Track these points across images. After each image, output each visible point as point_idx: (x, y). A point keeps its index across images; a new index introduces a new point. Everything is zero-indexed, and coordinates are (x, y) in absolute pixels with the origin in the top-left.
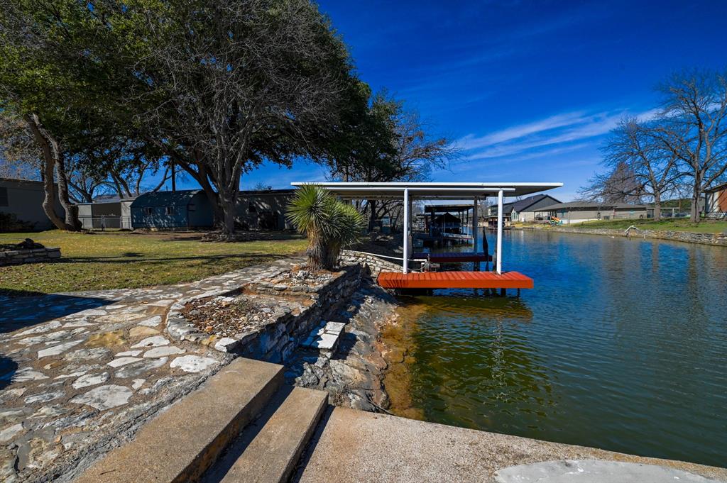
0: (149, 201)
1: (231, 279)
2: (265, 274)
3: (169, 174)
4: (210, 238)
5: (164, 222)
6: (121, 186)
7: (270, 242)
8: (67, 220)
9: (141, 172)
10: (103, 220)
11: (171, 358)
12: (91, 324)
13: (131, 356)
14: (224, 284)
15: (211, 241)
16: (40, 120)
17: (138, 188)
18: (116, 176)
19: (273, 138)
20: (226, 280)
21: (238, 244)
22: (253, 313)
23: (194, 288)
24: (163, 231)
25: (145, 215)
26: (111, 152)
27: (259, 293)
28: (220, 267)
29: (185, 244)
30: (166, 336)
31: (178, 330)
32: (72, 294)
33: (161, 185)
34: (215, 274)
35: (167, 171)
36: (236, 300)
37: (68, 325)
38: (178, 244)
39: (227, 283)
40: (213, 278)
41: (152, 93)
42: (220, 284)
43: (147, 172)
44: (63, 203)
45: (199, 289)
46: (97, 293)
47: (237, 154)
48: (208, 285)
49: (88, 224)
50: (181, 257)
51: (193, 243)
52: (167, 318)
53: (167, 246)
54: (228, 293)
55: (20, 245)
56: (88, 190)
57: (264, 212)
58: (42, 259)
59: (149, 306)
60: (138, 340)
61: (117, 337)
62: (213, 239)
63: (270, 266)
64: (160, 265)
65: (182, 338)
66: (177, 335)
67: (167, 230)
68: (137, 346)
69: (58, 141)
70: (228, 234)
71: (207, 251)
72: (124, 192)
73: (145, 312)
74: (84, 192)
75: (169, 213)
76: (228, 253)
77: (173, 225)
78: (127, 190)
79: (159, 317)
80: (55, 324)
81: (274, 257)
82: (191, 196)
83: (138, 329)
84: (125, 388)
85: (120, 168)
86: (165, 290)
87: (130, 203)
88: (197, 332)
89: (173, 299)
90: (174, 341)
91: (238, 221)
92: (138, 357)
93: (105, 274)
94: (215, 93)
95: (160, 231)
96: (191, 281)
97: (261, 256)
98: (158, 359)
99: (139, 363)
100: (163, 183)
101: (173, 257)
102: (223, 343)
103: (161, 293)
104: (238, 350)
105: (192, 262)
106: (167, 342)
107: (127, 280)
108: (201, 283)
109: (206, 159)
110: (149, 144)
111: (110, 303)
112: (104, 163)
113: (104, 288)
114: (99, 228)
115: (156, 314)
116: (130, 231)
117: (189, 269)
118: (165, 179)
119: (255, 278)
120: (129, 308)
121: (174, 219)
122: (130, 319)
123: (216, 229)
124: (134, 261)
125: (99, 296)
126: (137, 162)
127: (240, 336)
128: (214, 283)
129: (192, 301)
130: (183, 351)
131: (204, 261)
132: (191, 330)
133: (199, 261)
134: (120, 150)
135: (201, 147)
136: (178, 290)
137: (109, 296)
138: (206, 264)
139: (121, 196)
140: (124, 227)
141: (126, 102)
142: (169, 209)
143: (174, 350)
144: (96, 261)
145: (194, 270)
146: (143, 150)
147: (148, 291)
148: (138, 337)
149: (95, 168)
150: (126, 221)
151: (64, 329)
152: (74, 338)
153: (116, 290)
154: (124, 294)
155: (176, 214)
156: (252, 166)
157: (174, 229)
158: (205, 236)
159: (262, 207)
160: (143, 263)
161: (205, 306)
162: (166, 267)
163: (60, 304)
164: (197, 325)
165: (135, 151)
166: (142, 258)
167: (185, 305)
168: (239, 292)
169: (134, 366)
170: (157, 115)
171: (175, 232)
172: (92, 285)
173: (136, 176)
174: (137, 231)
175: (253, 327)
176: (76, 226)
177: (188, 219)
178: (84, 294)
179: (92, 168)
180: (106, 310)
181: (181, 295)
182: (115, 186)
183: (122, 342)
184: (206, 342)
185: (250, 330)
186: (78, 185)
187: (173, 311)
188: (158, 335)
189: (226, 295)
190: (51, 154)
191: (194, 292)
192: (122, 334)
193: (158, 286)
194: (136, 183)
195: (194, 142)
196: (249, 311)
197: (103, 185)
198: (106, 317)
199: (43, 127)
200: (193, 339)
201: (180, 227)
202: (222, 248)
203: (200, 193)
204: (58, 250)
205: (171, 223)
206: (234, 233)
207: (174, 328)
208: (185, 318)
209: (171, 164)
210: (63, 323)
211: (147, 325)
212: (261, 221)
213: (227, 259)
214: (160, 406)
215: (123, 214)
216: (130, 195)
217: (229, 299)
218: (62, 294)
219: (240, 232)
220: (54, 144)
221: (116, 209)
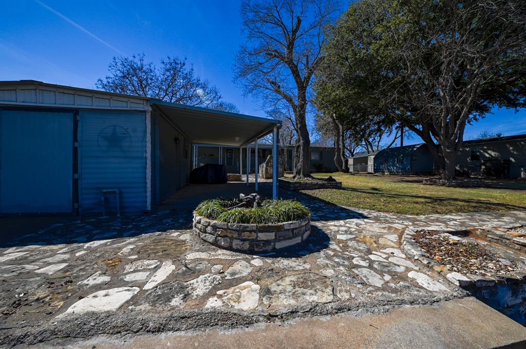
0: (385, 154)
1: (455, 220)
2: (496, 223)
3: (399, 134)
4: (431, 182)
5: (394, 169)
6: (369, 146)
7: (499, 191)
8: (343, 167)
9: (380, 136)
10: (359, 166)
11: (408, 269)
12: (358, 228)
13: (381, 256)
14: (448, 223)
15: (431, 185)
16: (336, 116)
17: (378, 147)
18: (367, 140)
19: (509, 83)
20: (450, 220)
21: (458, 190)
22: (486, 259)
23: (420, 221)
24: (393, 175)
25: (381, 163)
26: (365, 126)
27: (490, 241)
28: (443, 208)
29: (409, 185)
30: (403, 251)
31: (413, 250)
32: (348, 208)
33: (392, 143)
34: (438, 213)
35: (397, 132)
36: (465, 241)
37: (347, 225)
38: (404, 185)
39: (452, 223)
40: (437, 216)
41: (393, 82)
42: (444, 222)
43: (384, 136)
44: (342, 158)
45: (426, 222)
46: (359, 210)
47: (462, 108)
48: (433, 221)
49: (351, 170)
50: (408, 194)
51: (415, 185)
52: (403, 239)
53: (396, 186)
54: (453, 231)
55: (328, 179)
56: (352, 150)
57: (491, 159)
58: (334, 187)
59: (389, 226)
60: (384, 247)
61: (372, 241)
62: (433, 183)
63: (503, 215)
64: (393, 199)
65: (416, 258)
66: (411, 253)
67: (395, 174)
68: (384, 251)
69: (342, 125)
70: (448, 180)
71: (429, 193)
72: (370, 150)
73: (387, 229)
74: (350, 151)
75: (397, 162)
76: (449, 196)
77: (400, 171)
78: (372, 148)
79: (397, 236)
80: (342, 222)
81: (508, 207)
82: (415, 149)
83: (383, 239)
84: (379, 276)
85: (370, 135)
86: (398, 217)
87: (373, 157)
88: (428, 257)
89: (405, 225)
90: (409, 257)
91: (457, 168)
92: (385, 258)
93: (362, 200)
94: (443, 62)
95: (390, 174)
96: (418, 214)
97: (490, 204)
98: (399, 266)
99: (386, 264)
100: (394, 141)
101: (402, 194)
102: (456, 277)
103: (396, 218)
104: (472, 289)
105: (416, 199)
106: (404, 256)
107: (374, 206)
108: (426, 218)
109: (431, 118)
110: (388, 116)
111: (366, 218)
112: (361, 133)
113: (362, 208)
114: (356, 173)
115: (394, 233)
116: (372, 174)
117: (415, 205)
118: (396, 138)
119: (483, 225)
120: (377, 224)
121: (401, 167)
122: (378, 231)
123: (434, 175)
124: (377, 193)
125: (360, 212)
126: (379, 130)
127: (475, 278)
128: (437, 220)
129: (421, 231)
130: (417, 268)
131: (427, 200)
132: (424, 254)
133: (423, 200)
134: (370, 124)
135: (428, 110)
136: (408, 219)
137: (365, 213)
138: (429, 203)
139: (369, 152)
140: (369, 171)
141: (376, 93)
142: (397, 159)
143: (409, 264)
144: (357, 191)
145: (419, 206)
146: (383, 121)
147: (387, 215)
148: (384, 245)
149: (357, 137)
150: (370, 168)
151: (346, 227)
152: (351, 233)
153: (368, 210)
154: (373, 214)
155: (402, 163)
156: (477, 117)
157: (401, 174)
158: (426, 180)
159: (487, 155)
160: (382, 195)
161: (432, 237)
162: (398, 200)
163: (343, 212)
164: (428, 251)
165: (378, 123)
166: (380, 192)
167: (416, 232)
168: (465, 234)
169: (384, 264)
170: (396, 95)
171: (401, 176)
172: (356, 205)
173: (377, 139)
174: (377, 174)
175: (489, 274)
176: (347, 171)
177: (411, 167)
178: (352, 209)
179: (356, 137)
180: (365, 222)
181: (411, 223)
182: (365, 146)
183: (375, 245)
184: (437, 268)
185: (484, 275)
186: (348, 147)
187: (407, 234)
188: (396, 248)
189: (453, 233)
190: (339, 132)
191: (421, 223)
192: (374, 240)
193: (393, 213)
194: (377, 143)
195: (422, 108)
196: (481, 255)
197: (359, 146)
198: (365, 226)
199: (337, 119)
200: (425, 262)
201: (405, 173)
202: (442, 191)
203: (423, 146)
204: (341, 183)
205: (399, 169)
206: (454, 179)
207: (409, 248)
208: (416, 242)
209: (401, 128)
210: (346, 223)
211: (389, 238)
212: (485, 169)
213: (449, 201)
214: (403, 302)
215: (369, 163)
216: (373, 151)
217: (456, 238)
218: (343, 207)
219: (460, 179)
220: (341, 127)
221: (365, 160)
